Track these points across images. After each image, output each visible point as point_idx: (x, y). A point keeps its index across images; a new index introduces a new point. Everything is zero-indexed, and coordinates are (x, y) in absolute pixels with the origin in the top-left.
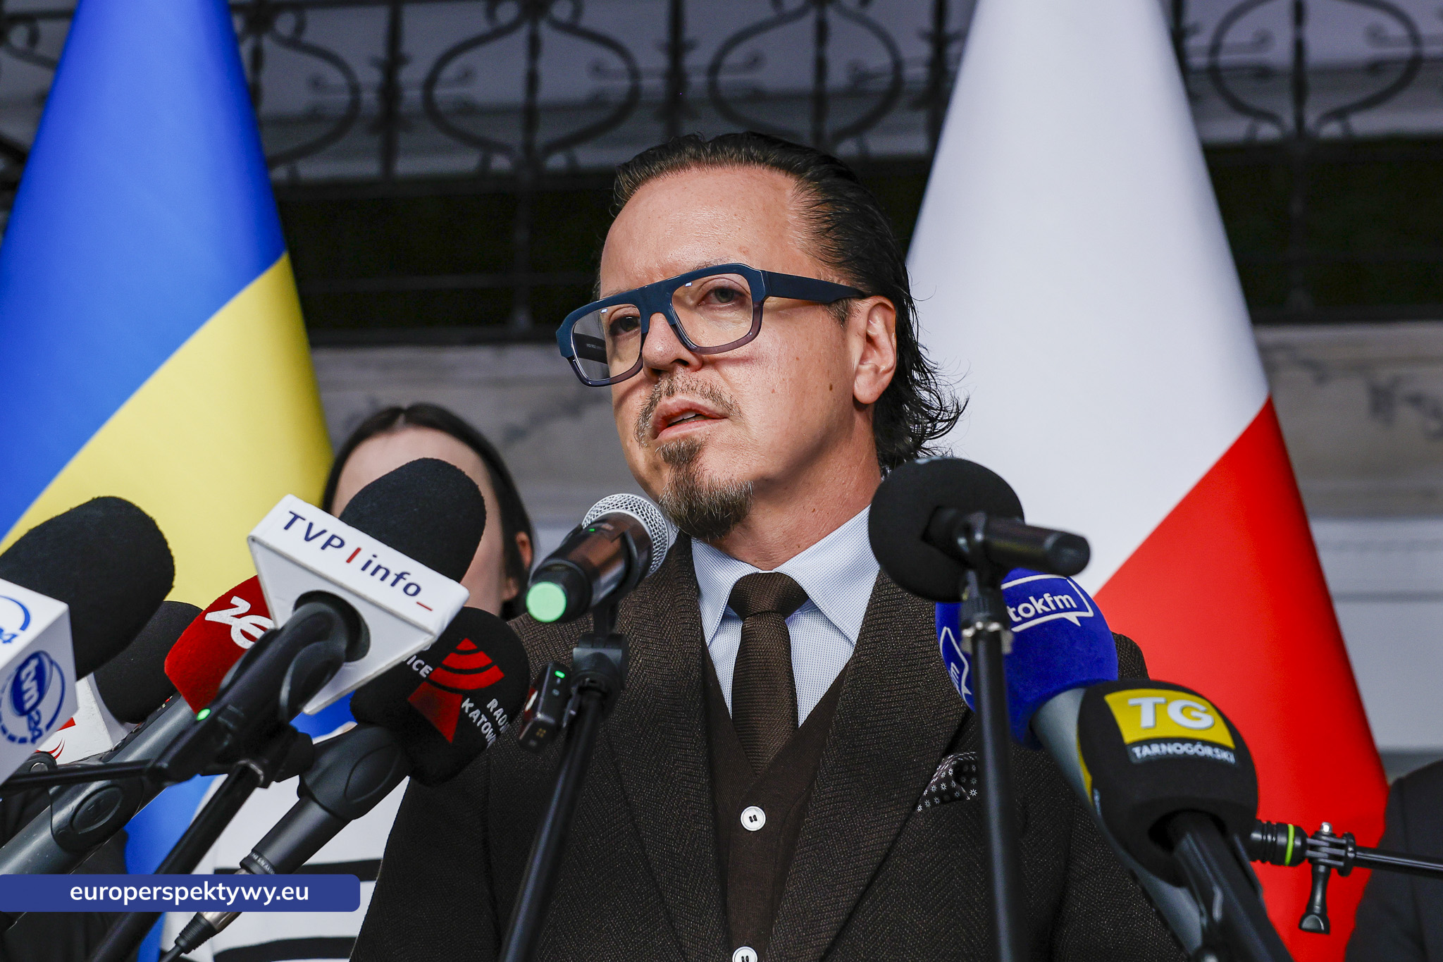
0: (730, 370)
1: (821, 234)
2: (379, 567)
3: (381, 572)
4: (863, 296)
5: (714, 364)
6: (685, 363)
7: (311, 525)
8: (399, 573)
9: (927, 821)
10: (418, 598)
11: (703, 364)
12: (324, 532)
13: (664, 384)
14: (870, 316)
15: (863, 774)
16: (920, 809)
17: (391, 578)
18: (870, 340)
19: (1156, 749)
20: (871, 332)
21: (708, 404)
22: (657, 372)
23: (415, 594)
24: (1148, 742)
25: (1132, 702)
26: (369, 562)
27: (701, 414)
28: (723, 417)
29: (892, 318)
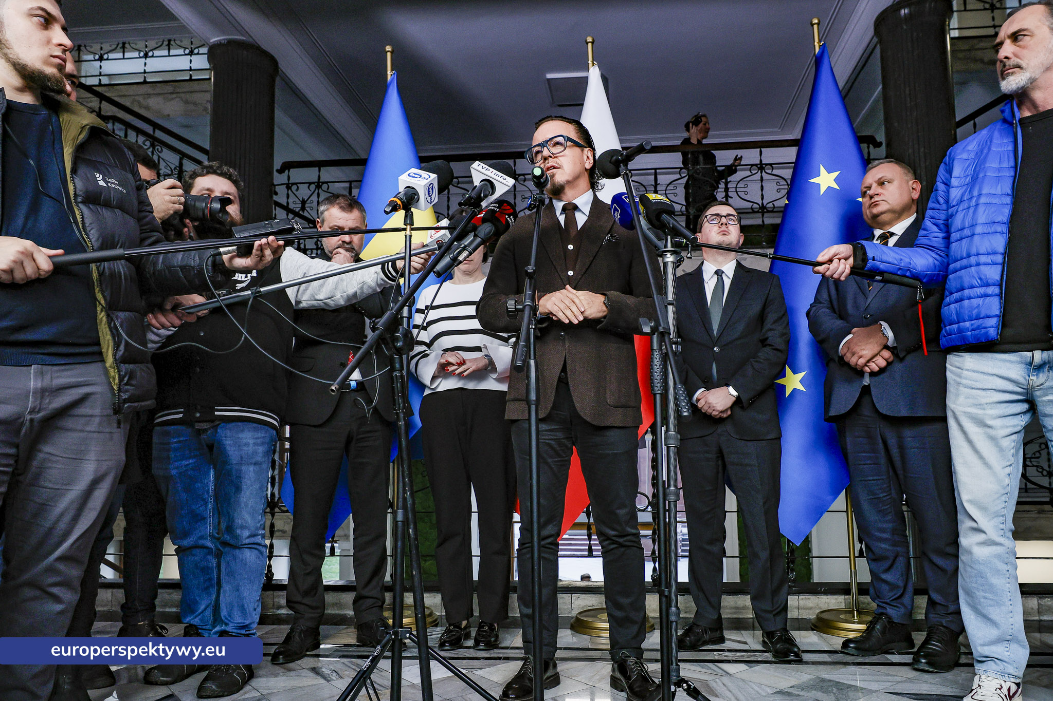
0: (559, 158)
1: (577, 133)
4: (586, 147)
5: (556, 157)
6: (551, 157)
7: (483, 167)
8: (502, 176)
11: (555, 157)
13: (547, 161)
14: (587, 152)
16: (604, 243)
17: (500, 177)
18: (588, 157)
20: (588, 155)
21: (556, 165)
22: (545, 159)
24: (655, 199)
26: (495, 173)
27: (555, 168)
28: (559, 168)
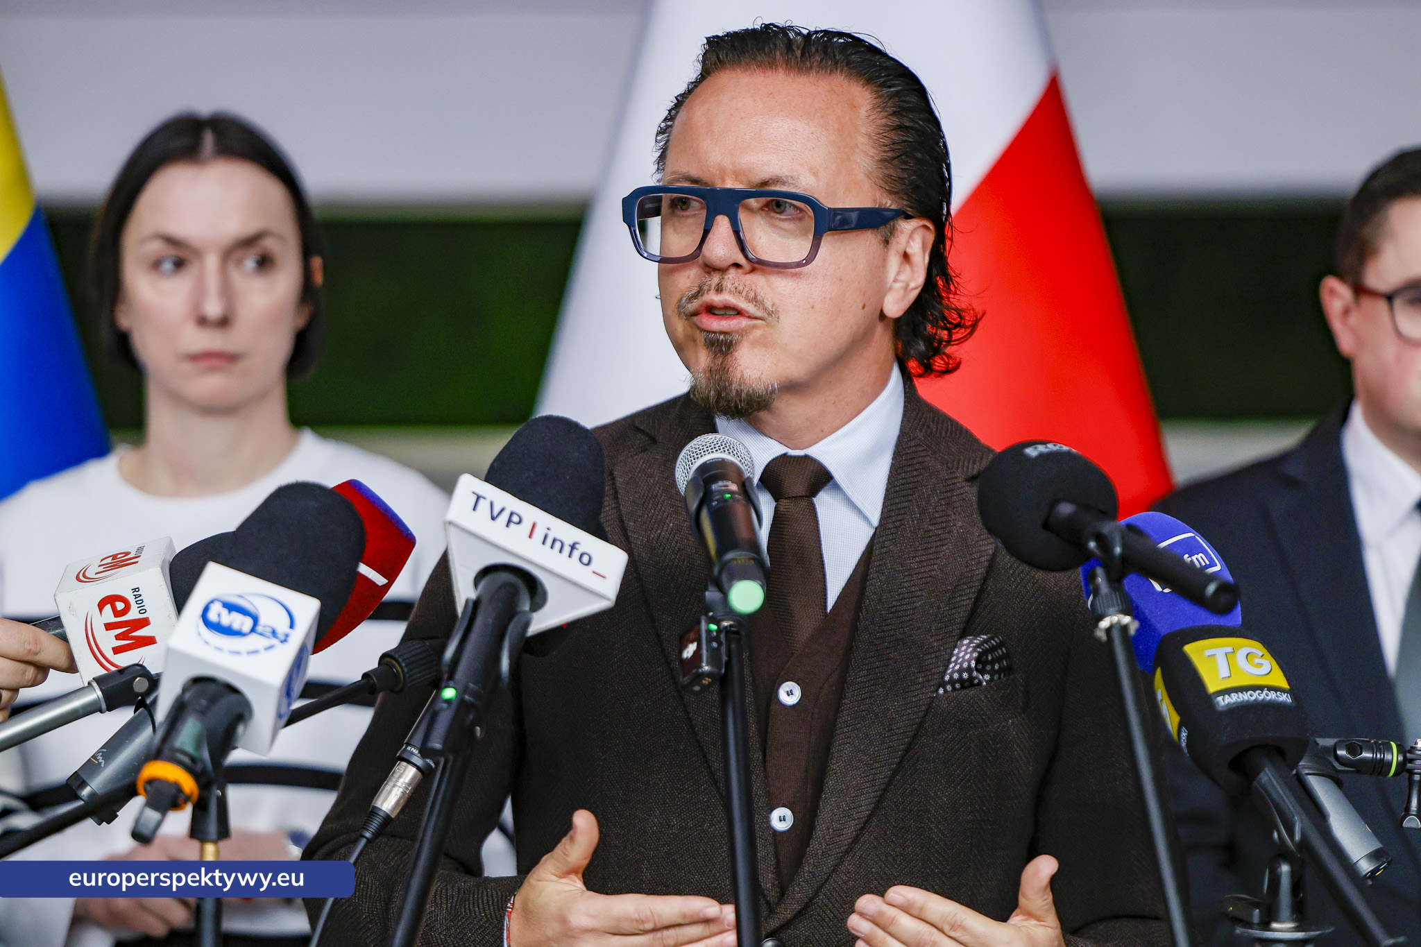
0: (778, 280)
2: (554, 540)
3: (558, 545)
4: (908, 217)
5: (764, 271)
6: (739, 267)
7: (492, 504)
8: (572, 544)
9: (949, 705)
10: (593, 567)
11: (754, 269)
12: (503, 510)
13: (715, 280)
14: (911, 236)
15: (891, 659)
16: (941, 691)
17: (567, 549)
18: (906, 257)
19: (1234, 698)
20: (909, 251)
21: (750, 308)
22: (712, 268)
23: (589, 564)
24: (1228, 691)
25: (1208, 652)
26: (546, 537)
27: (741, 314)
28: (760, 318)
29: (931, 238)
